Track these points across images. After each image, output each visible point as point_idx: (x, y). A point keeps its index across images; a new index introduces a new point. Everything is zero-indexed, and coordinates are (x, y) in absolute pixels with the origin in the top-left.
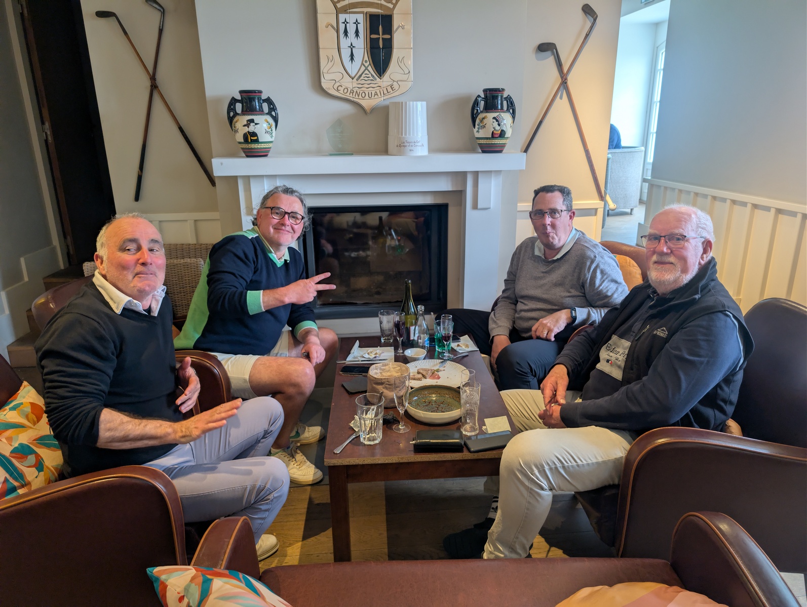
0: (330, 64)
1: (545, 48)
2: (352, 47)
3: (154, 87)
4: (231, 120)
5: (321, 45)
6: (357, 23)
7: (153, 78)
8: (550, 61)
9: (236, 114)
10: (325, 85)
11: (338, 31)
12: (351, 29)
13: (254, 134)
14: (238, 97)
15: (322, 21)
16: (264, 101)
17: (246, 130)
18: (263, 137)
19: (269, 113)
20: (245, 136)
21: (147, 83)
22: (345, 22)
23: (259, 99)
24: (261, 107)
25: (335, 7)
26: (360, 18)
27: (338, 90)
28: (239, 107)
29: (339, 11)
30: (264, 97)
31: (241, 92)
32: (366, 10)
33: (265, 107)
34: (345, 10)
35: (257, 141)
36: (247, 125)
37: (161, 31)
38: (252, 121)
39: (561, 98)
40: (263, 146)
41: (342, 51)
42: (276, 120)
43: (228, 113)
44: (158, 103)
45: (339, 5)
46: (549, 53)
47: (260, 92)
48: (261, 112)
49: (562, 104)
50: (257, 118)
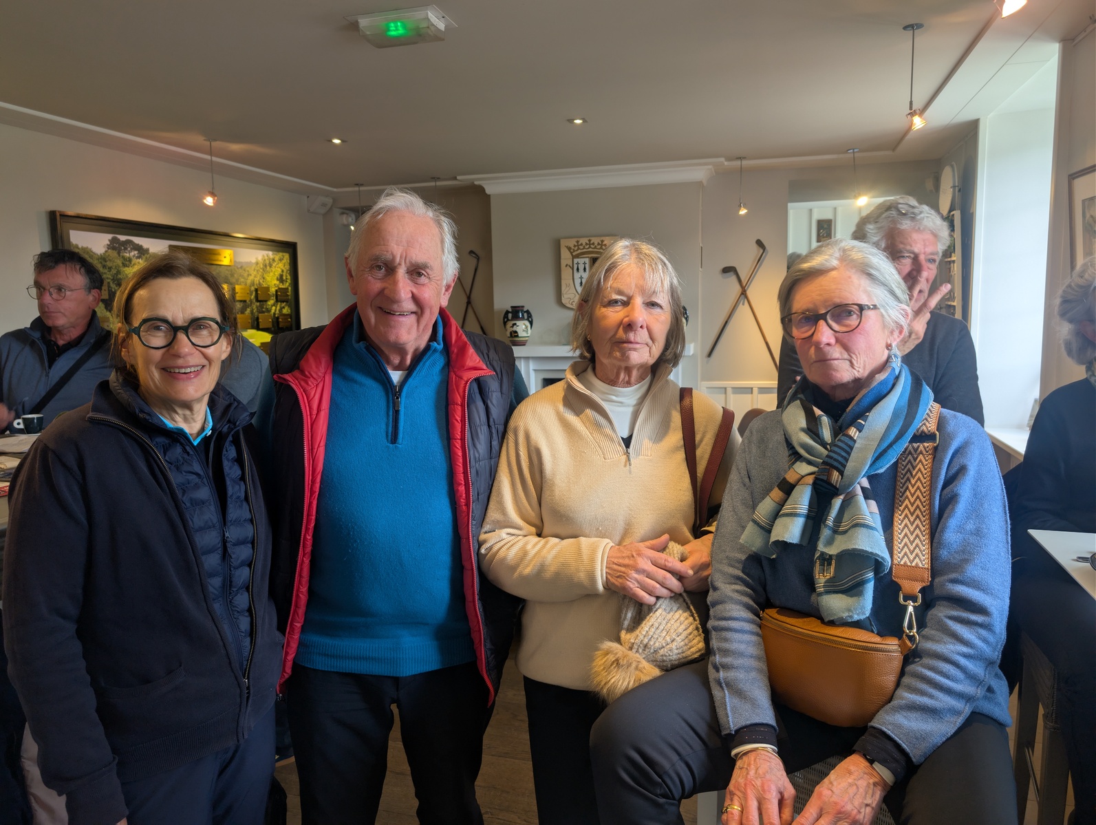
0: (568, 288)
1: (727, 270)
2: (581, 278)
3: (469, 303)
4: (505, 323)
5: (563, 277)
6: (585, 263)
7: (469, 298)
8: (734, 278)
9: (508, 320)
10: (564, 301)
11: (573, 269)
12: (581, 267)
13: (516, 332)
14: (510, 310)
15: (563, 263)
16: (525, 312)
17: (512, 329)
18: (521, 334)
19: (528, 319)
20: (511, 333)
21: (465, 300)
22: (578, 263)
23: (522, 311)
24: (523, 315)
25: (572, 255)
26: (587, 260)
27: (572, 304)
28: (510, 316)
29: (574, 257)
30: (525, 310)
31: (512, 307)
32: (590, 256)
33: (525, 315)
34: (577, 256)
35: (517, 336)
36: (512, 327)
37: (476, 270)
38: (515, 324)
39: (743, 304)
40: (521, 339)
41: (575, 280)
42: (531, 323)
43: (504, 319)
44: (470, 312)
45: (574, 254)
46: (732, 273)
47: (523, 307)
48: (523, 318)
49: (744, 309)
50: (518, 323)
